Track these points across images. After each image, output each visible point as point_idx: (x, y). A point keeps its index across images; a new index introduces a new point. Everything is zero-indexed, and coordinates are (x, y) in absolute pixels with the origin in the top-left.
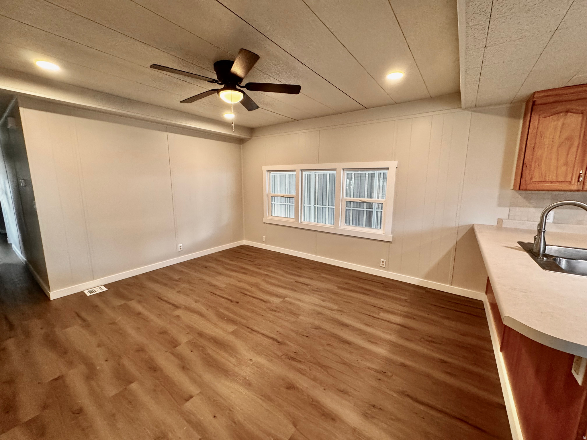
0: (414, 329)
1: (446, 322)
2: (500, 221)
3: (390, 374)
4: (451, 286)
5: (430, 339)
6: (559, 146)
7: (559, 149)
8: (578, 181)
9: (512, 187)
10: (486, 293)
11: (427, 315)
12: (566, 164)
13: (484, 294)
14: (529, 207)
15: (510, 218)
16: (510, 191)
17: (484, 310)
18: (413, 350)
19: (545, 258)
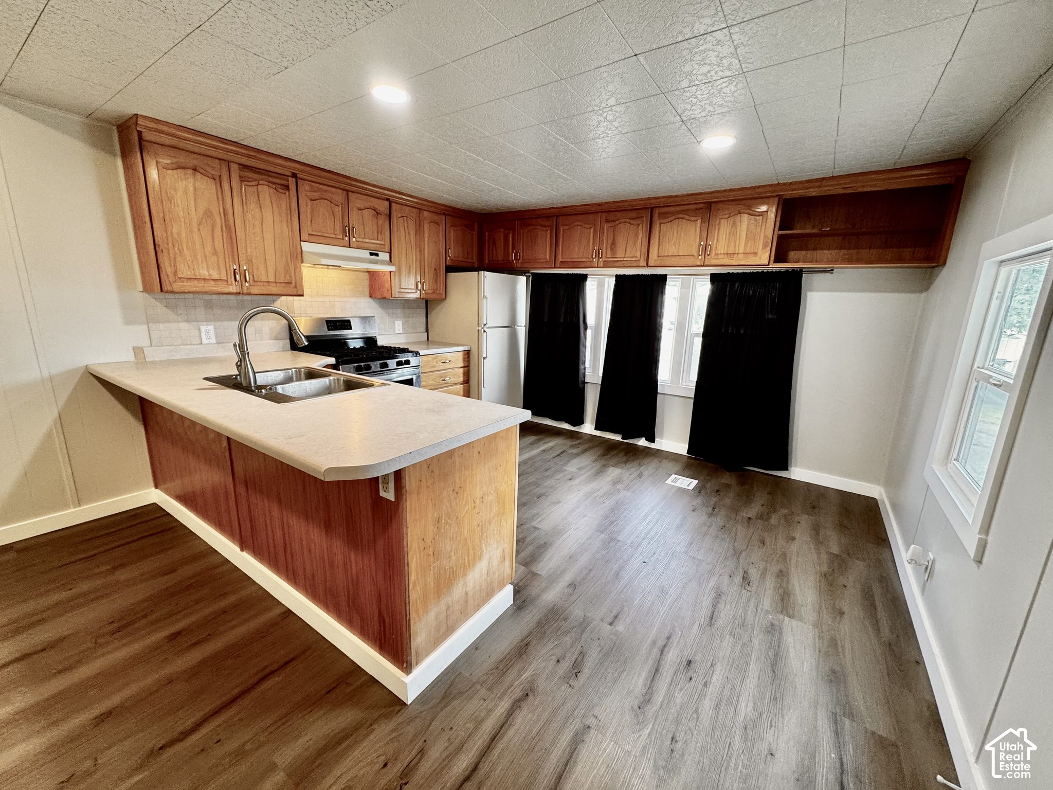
0: (62, 639)
1: (122, 575)
2: (138, 351)
3: (88, 764)
4: (80, 506)
5: (116, 625)
6: (199, 225)
7: (201, 227)
8: (236, 280)
9: (140, 287)
10: (156, 487)
11: (69, 593)
12: (215, 253)
13: (154, 488)
14: (178, 322)
15: (154, 344)
16: (138, 296)
17: (169, 514)
18: (96, 676)
19: (263, 391)
